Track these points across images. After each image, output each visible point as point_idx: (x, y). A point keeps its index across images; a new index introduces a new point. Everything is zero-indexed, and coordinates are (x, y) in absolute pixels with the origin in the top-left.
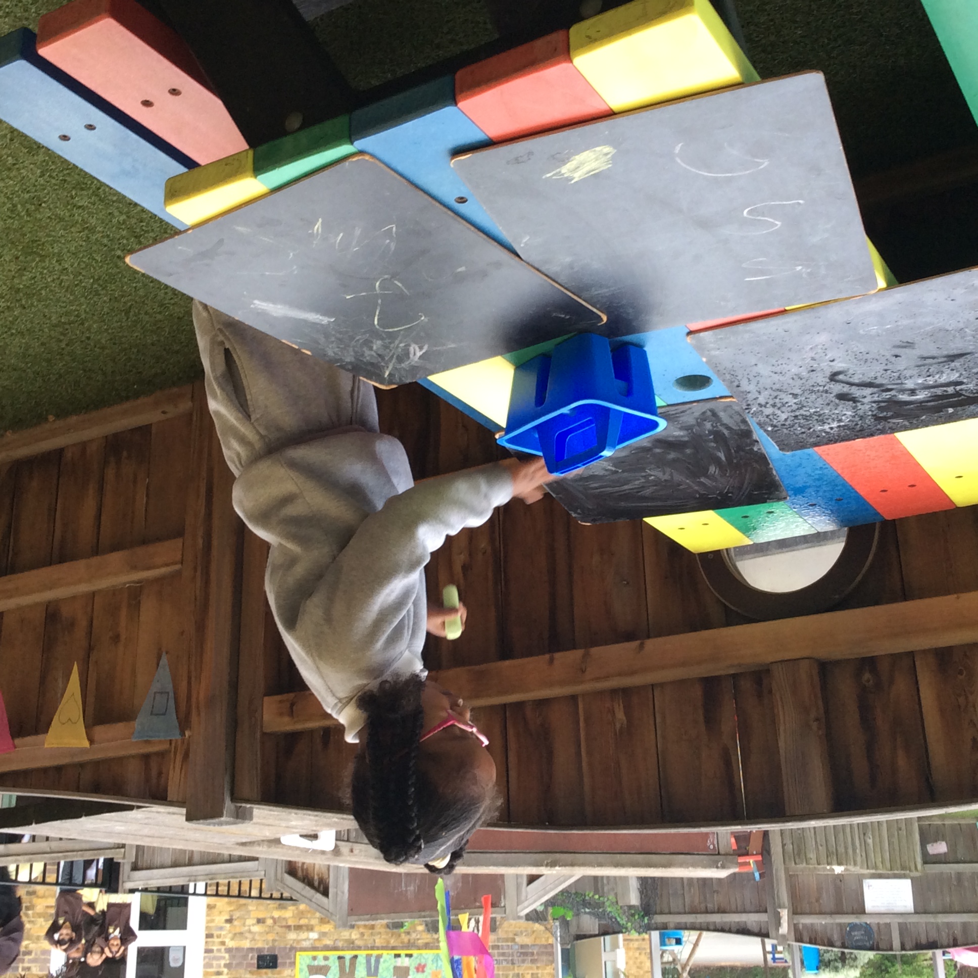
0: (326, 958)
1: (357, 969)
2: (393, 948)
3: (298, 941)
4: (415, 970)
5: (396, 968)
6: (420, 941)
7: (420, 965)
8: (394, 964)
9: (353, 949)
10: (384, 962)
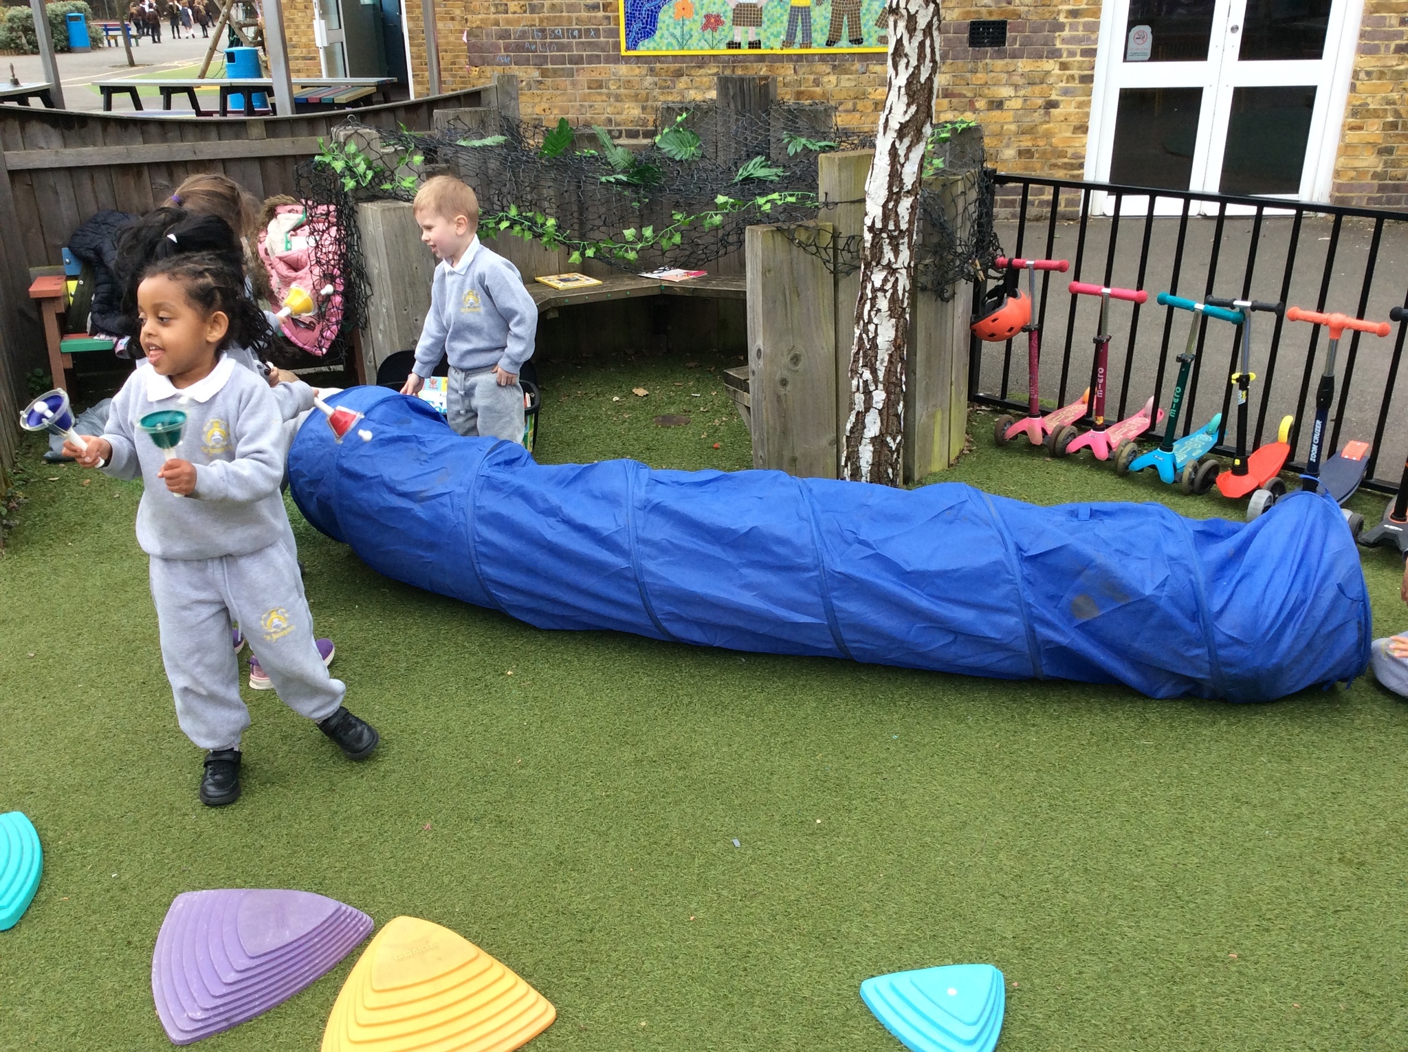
0: (884, 40)
1: (827, 22)
2: (762, 58)
4: (723, 19)
5: (757, 22)
7: (714, 29)
8: (759, 30)
9: (834, 57)
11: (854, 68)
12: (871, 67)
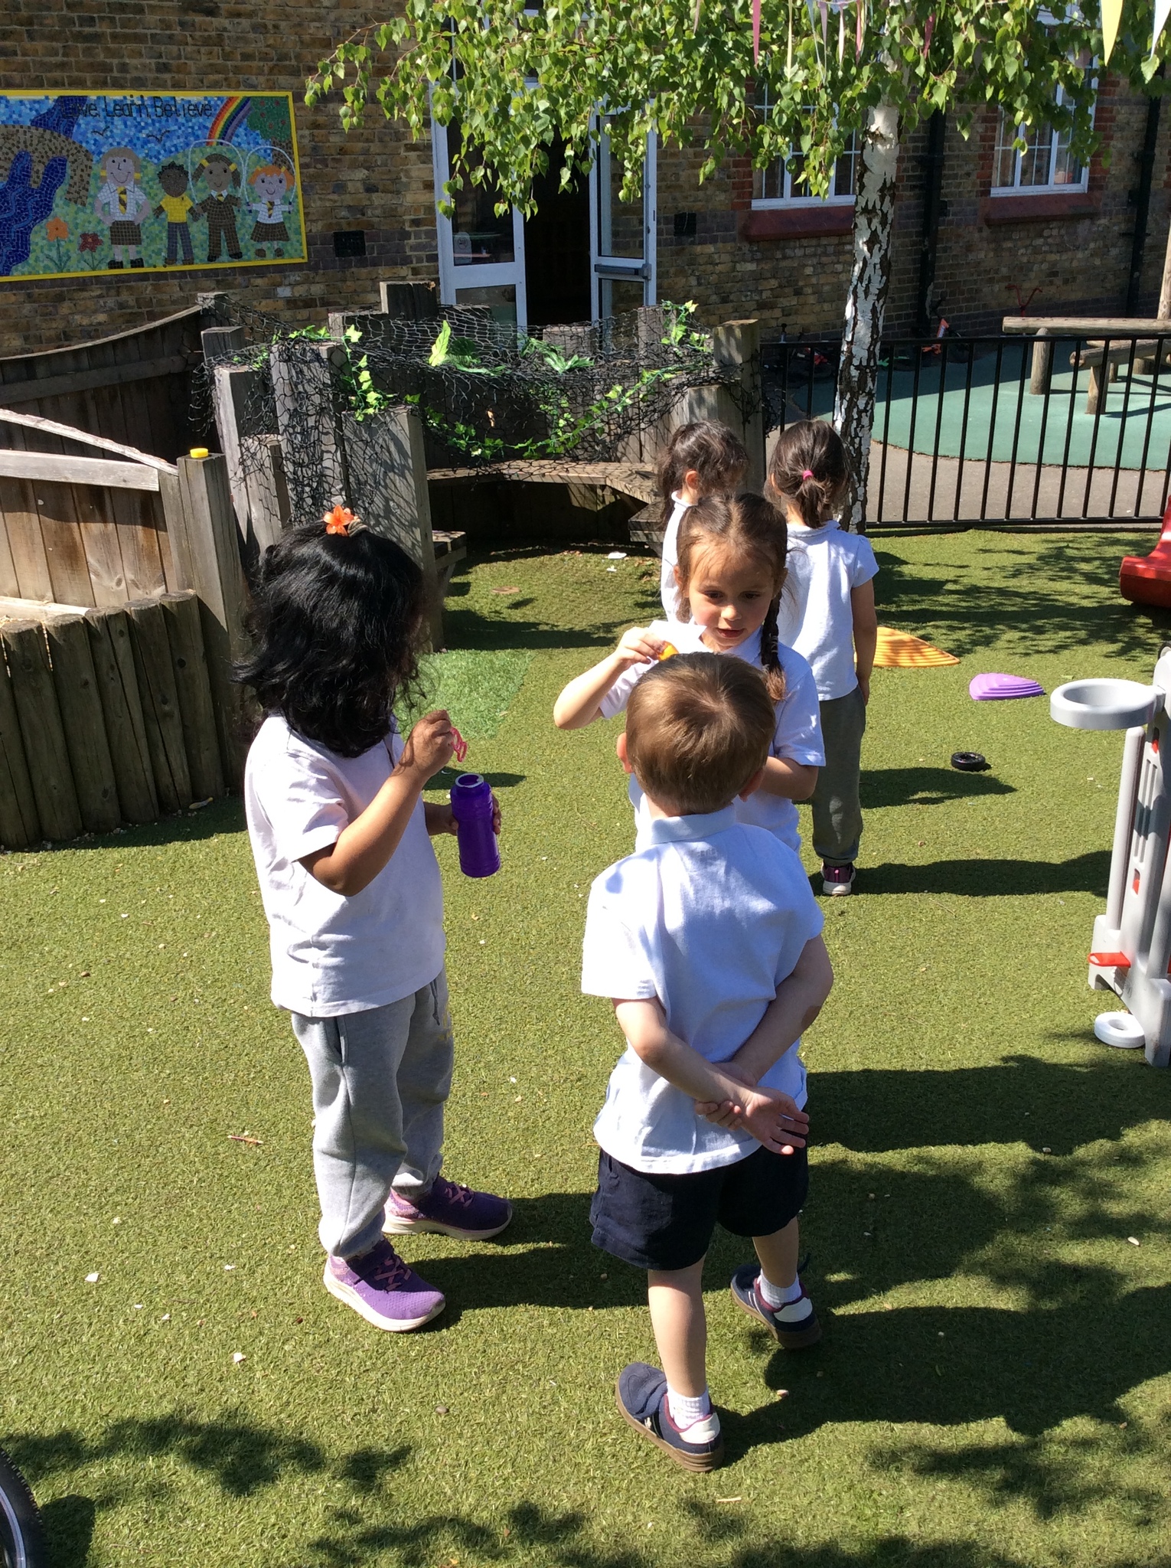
0: (261, 254)
1: (205, 237)
2: (145, 277)
3: (307, 281)
4: (100, 238)
5: (136, 240)
6: (98, 292)
7: (93, 249)
8: (139, 248)
9: (215, 272)
10: (160, 250)
11: (236, 282)
12: (252, 280)
